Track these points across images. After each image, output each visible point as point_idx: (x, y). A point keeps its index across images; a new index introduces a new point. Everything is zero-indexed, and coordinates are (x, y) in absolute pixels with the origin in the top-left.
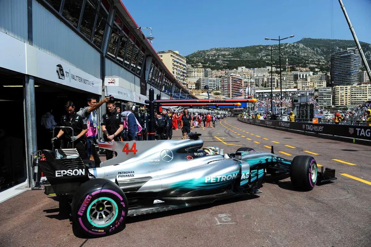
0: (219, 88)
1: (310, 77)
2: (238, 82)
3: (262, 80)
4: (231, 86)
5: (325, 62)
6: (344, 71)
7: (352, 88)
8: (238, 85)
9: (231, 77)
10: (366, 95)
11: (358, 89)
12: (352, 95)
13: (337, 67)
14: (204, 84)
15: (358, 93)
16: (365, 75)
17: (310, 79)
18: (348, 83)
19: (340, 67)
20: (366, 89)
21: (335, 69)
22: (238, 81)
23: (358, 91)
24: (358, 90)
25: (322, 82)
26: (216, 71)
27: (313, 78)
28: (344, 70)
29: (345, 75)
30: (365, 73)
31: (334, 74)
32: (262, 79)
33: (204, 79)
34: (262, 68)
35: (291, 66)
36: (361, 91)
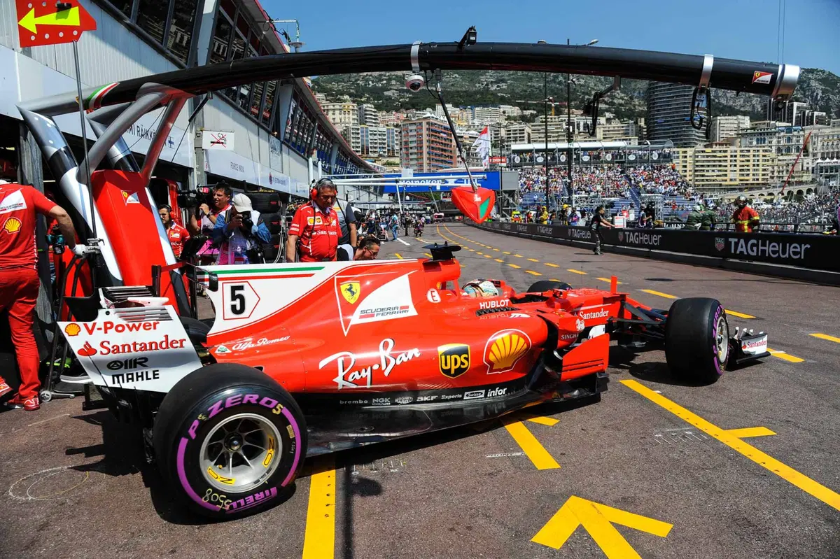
0: (393, 150)
1: (602, 129)
2: (442, 134)
3: (495, 134)
4: (425, 144)
5: (626, 98)
6: (677, 116)
7: (697, 154)
8: (444, 142)
9: (424, 123)
10: (726, 171)
11: (709, 156)
12: (697, 169)
13: (661, 106)
14: (358, 141)
15: (708, 166)
16: (720, 127)
17: (602, 133)
18: (685, 144)
19: (668, 105)
20: (726, 156)
21: (658, 111)
22: (442, 132)
23: (709, 161)
24: (709, 159)
25: (630, 140)
26: (384, 114)
27: (609, 131)
28: (677, 112)
29: (679, 124)
30: (718, 121)
31: (655, 123)
32: (495, 131)
33: (358, 129)
34: (491, 109)
35: (558, 103)
36: (714, 161)
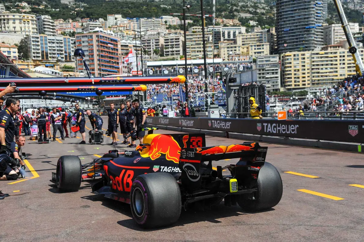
0: (70, 56)
1: (241, 37)
2: (109, 45)
3: (156, 43)
4: (95, 53)
5: (267, 8)
6: (299, 25)
7: (313, 56)
8: (111, 51)
9: (94, 36)
10: (337, 68)
11: (323, 57)
12: (313, 67)
13: (286, 18)
14: (38, 48)
15: (322, 65)
16: (334, 32)
17: (241, 40)
18: (306, 47)
19: (292, 17)
20: (336, 57)
21: (284, 21)
22: (109, 43)
23: (323, 61)
24: (323, 59)
25: (263, 45)
26: (61, 22)
27: (246, 39)
28: (299, 22)
29: (301, 32)
30: (333, 28)
31: (281, 31)
32: (156, 40)
33: (38, 38)
34: (154, 19)
35: (208, 16)
36: (327, 61)
